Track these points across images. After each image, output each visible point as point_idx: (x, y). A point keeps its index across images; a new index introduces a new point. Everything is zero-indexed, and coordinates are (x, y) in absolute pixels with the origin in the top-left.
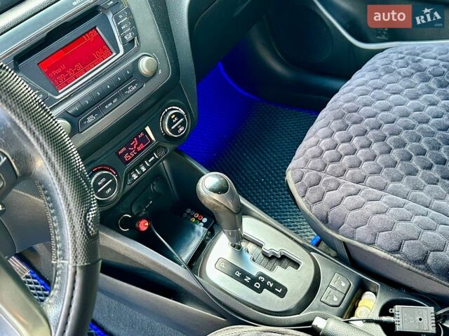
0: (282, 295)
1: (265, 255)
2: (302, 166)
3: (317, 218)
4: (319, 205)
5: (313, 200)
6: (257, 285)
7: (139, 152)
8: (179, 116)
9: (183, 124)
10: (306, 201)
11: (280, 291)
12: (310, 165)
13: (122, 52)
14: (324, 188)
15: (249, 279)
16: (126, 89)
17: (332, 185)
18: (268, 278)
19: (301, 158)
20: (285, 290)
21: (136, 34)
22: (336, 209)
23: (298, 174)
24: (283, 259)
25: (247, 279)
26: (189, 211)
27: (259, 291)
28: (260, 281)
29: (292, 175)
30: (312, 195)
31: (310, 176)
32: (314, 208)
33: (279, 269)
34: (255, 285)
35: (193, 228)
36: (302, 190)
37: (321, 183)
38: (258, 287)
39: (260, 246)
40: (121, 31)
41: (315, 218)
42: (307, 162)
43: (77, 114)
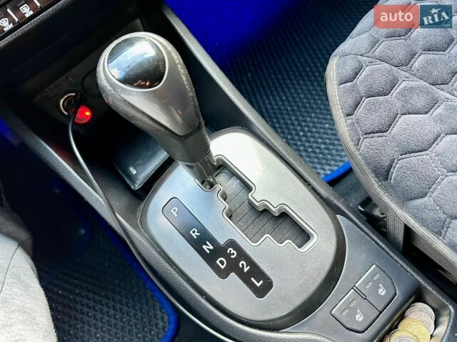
0: (261, 292)
1: (253, 206)
2: (363, 51)
3: (368, 164)
4: (377, 140)
5: (368, 125)
6: (222, 262)
10: (352, 124)
11: (258, 285)
12: (379, 50)
14: (399, 104)
15: (211, 247)
17: (419, 102)
18: (242, 255)
19: (364, 36)
20: (268, 285)
22: (414, 159)
23: (351, 65)
24: (283, 221)
25: (208, 247)
27: (223, 274)
28: (228, 256)
29: (338, 66)
30: (370, 114)
31: (374, 73)
32: (366, 143)
33: (268, 240)
34: (218, 262)
37: (395, 92)
38: (223, 267)
39: (248, 187)
41: (362, 162)
42: (375, 43)
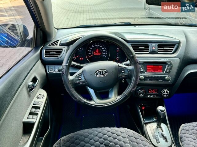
0: (158, 143)
1: (162, 134)
3: (180, 137)
4: (183, 134)
7: (153, 93)
8: (167, 92)
9: (167, 95)
10: (181, 131)
13: (164, 73)
16: (159, 80)
17: (190, 133)
18: (158, 138)
21: (170, 71)
22: (185, 138)
23: (185, 126)
24: (165, 138)
26: (156, 115)
28: (156, 137)
29: (183, 125)
30: (183, 131)
31: (187, 128)
35: (153, 118)
36: (182, 129)
37: (188, 131)
38: (154, 137)
39: (163, 131)
40: (167, 69)
42: (190, 125)
43: (147, 77)
